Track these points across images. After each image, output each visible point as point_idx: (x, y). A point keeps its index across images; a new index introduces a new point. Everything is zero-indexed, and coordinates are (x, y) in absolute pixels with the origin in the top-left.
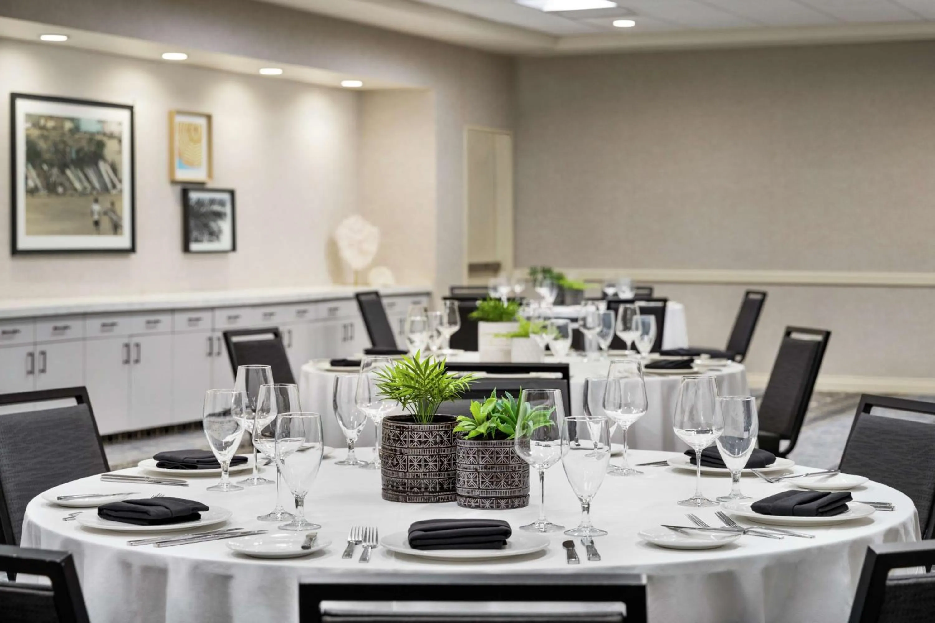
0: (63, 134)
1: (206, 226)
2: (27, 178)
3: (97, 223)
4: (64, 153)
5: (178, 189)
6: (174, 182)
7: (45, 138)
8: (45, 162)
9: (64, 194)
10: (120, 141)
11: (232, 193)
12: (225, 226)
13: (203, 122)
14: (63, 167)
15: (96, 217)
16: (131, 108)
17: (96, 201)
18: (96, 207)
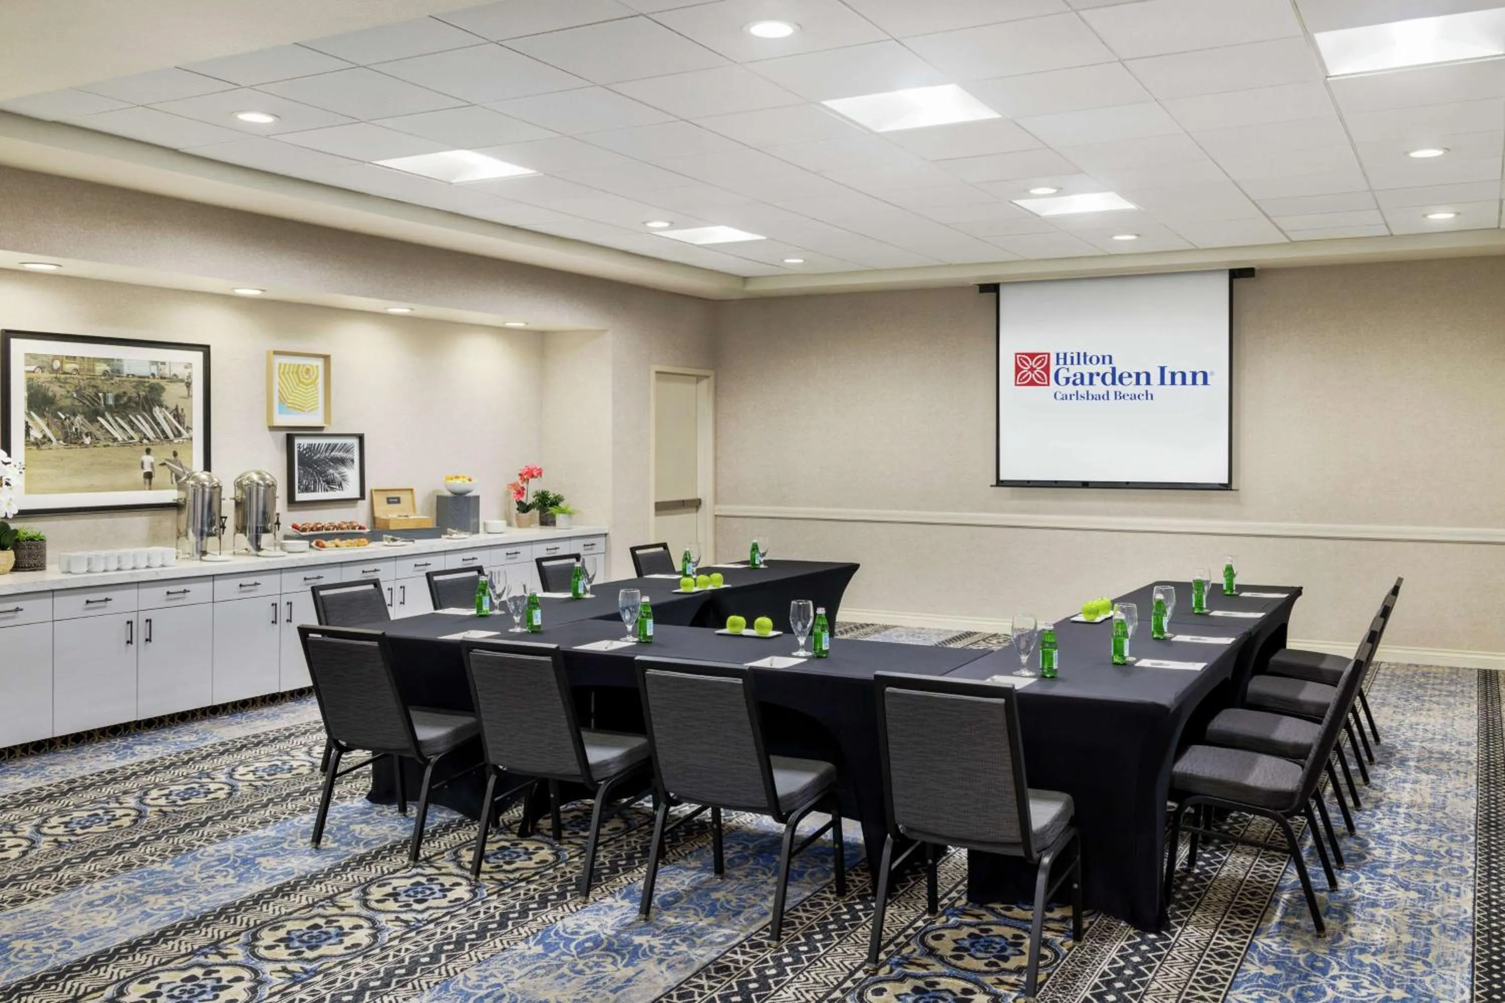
0: (93, 378)
1: (322, 473)
2: (28, 428)
3: (149, 476)
4: (95, 399)
5: (283, 435)
6: (273, 428)
7: (63, 383)
8: (61, 409)
9: (94, 445)
10: (188, 385)
11: (361, 438)
12: (352, 474)
13: (320, 363)
14: (93, 415)
15: (148, 469)
16: (206, 350)
17: (148, 451)
18: (148, 459)
